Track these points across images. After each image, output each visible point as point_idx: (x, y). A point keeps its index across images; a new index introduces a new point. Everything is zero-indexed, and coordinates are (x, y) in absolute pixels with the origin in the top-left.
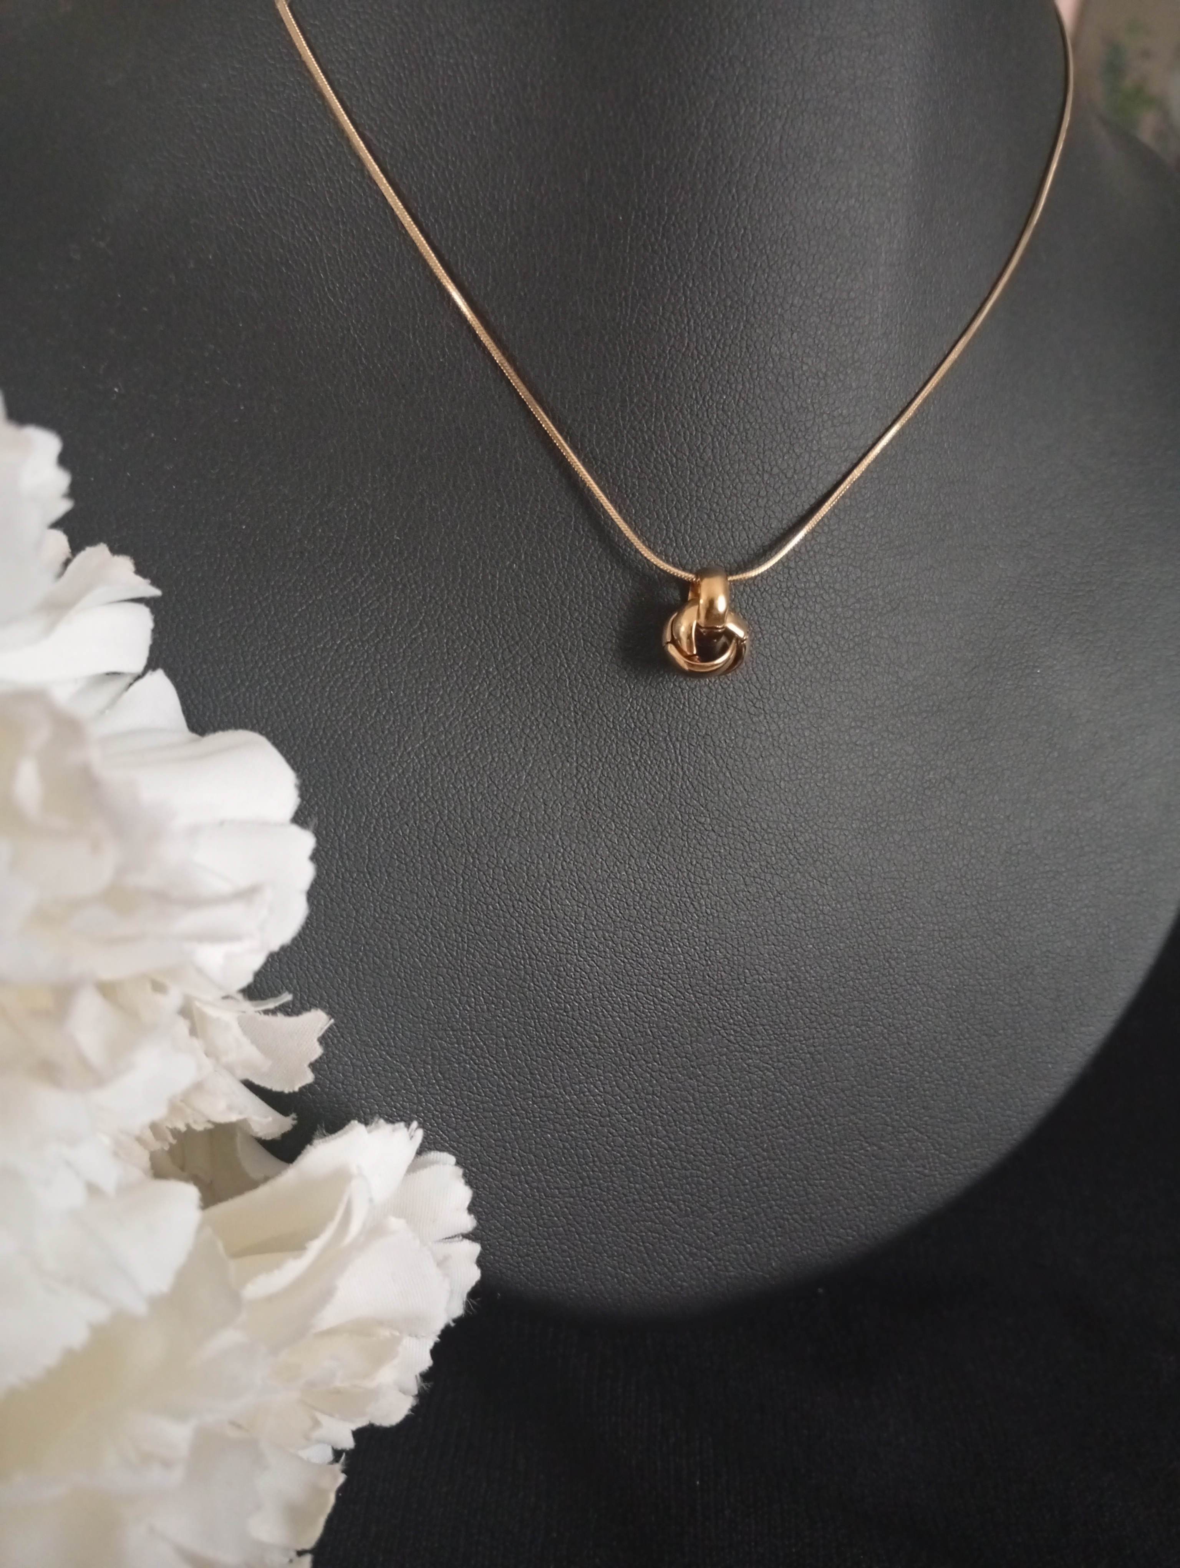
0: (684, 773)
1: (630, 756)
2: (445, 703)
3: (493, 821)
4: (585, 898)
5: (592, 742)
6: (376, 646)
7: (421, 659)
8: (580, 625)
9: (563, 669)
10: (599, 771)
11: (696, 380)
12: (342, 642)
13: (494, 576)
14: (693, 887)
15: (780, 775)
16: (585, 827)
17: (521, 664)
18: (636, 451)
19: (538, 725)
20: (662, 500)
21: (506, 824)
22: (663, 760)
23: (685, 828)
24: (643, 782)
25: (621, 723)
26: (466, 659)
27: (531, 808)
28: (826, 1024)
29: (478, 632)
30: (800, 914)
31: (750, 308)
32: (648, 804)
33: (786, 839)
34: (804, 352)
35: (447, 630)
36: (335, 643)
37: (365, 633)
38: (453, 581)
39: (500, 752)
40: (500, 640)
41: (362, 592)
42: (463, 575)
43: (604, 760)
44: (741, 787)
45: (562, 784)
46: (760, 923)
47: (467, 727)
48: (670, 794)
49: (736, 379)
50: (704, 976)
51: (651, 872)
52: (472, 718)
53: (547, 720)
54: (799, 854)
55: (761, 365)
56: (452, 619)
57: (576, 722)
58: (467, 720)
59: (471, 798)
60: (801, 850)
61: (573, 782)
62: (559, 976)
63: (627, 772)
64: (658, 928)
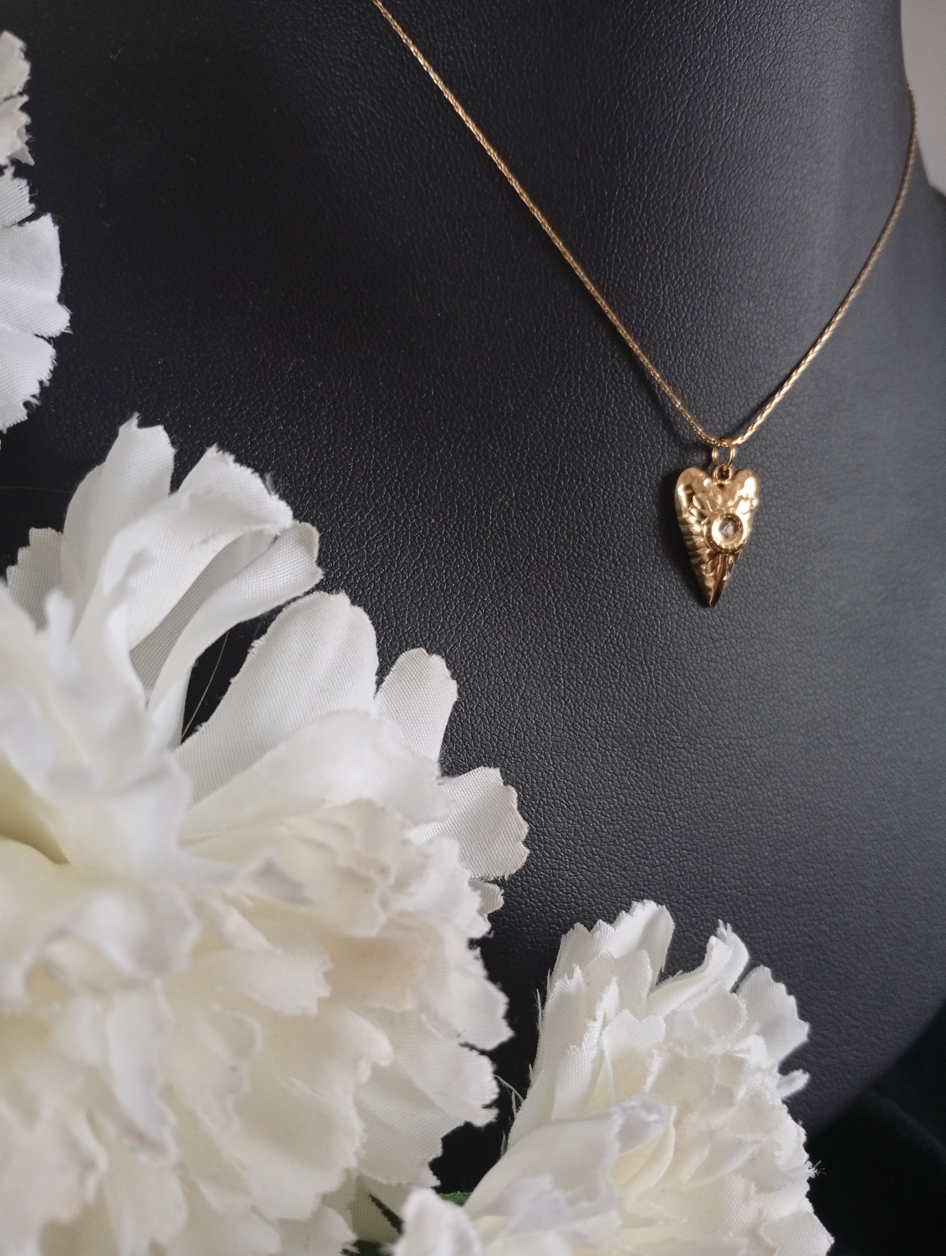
0: (658, 695)
1: (611, 678)
2: (446, 630)
3: (491, 742)
4: (575, 815)
5: (577, 667)
6: (382, 576)
7: (422, 589)
8: (566, 557)
9: (550, 598)
10: (584, 694)
11: (670, 339)
12: (351, 572)
13: (487, 512)
14: (667, 802)
15: (738, 696)
16: (574, 748)
17: (513, 594)
18: (616, 400)
19: (529, 651)
20: (638, 446)
21: (503, 745)
22: (639, 683)
23: (660, 746)
24: (623, 704)
25: (602, 648)
26: (464, 588)
27: (525, 729)
28: (780, 924)
29: (474, 564)
30: (758, 824)
31: (715, 277)
32: (627, 723)
33: (745, 754)
34: (758, 318)
35: (445, 562)
36: (345, 573)
37: (371, 565)
38: (450, 517)
39: (496, 676)
40: (494, 571)
41: (368, 527)
42: (459, 511)
43: (588, 682)
44: (706, 707)
45: (552, 706)
46: (725, 833)
47: (466, 653)
48: (646, 715)
49: (703, 340)
50: (678, 886)
51: (632, 788)
52: (470, 644)
53: (537, 645)
54: (755, 768)
55: (724, 328)
56: (450, 552)
57: (563, 649)
58: (465, 646)
59: (471, 720)
60: (758, 764)
61: (561, 703)
62: (553, 892)
63: (608, 694)
64: (637, 840)
